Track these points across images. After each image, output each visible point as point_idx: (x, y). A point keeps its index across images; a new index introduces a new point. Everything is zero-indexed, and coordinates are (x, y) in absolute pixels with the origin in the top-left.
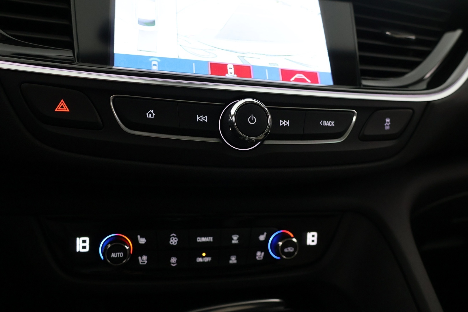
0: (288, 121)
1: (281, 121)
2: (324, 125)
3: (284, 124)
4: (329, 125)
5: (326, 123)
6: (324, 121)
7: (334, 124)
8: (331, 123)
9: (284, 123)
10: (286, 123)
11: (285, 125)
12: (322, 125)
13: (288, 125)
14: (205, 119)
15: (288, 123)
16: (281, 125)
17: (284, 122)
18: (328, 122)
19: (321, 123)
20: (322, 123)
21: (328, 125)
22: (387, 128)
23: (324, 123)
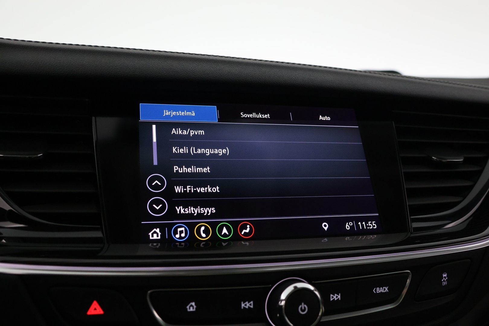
0: (340, 294)
1: (331, 295)
2: (377, 292)
3: (334, 299)
4: (383, 291)
5: (380, 290)
6: (377, 288)
7: (388, 289)
8: (385, 289)
9: (335, 297)
10: (337, 297)
11: (336, 299)
12: (375, 292)
13: (339, 298)
14: (251, 305)
15: (339, 297)
16: (331, 299)
17: (334, 295)
18: (381, 288)
19: (374, 291)
20: (376, 290)
21: (381, 292)
22: (444, 283)
23: (377, 290)
